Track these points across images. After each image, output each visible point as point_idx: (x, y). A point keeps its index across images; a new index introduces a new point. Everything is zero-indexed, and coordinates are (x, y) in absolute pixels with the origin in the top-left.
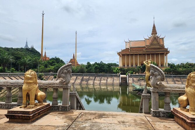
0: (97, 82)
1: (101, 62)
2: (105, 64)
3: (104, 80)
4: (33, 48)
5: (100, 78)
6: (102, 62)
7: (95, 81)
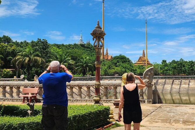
0: (176, 87)
1: (181, 60)
2: (186, 62)
3: (185, 84)
4: (90, 43)
5: (179, 82)
6: (183, 60)
7: (173, 86)
